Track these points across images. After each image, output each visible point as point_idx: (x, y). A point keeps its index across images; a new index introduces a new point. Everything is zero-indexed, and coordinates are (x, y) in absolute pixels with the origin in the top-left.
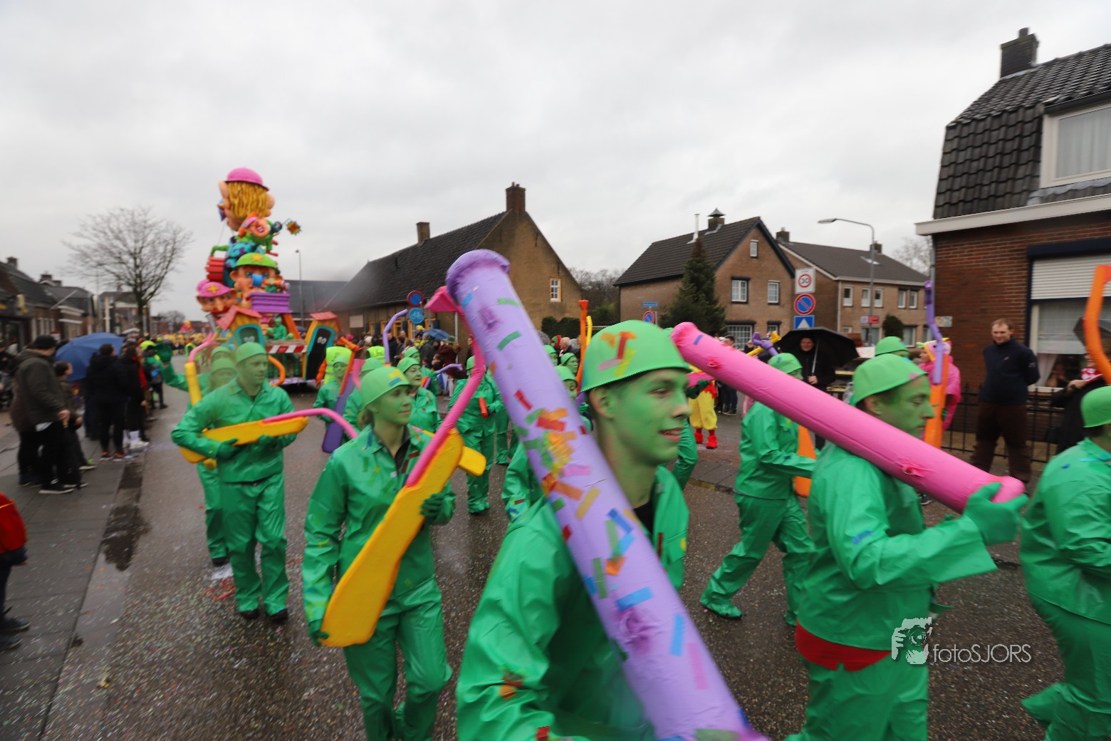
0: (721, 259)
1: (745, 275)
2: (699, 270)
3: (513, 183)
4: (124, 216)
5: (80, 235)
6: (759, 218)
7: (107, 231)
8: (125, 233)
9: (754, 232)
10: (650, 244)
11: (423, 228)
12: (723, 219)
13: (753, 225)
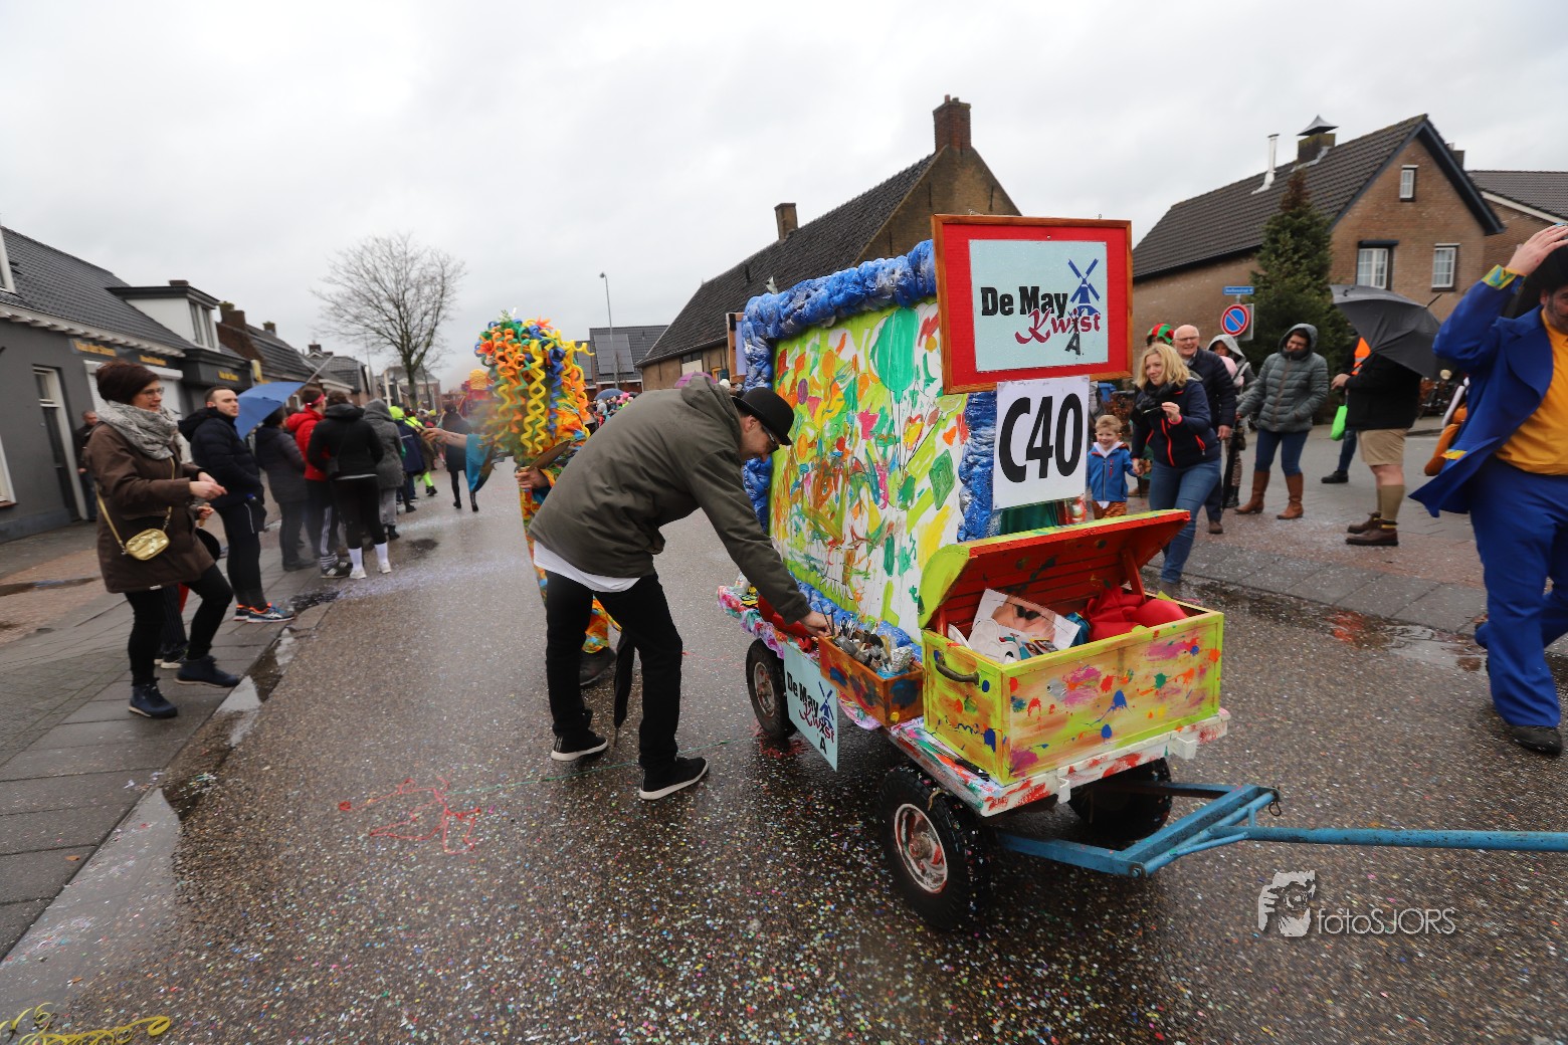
0: (1339, 208)
1: (1387, 236)
2: (1298, 232)
3: (947, 97)
4: (380, 248)
5: (331, 281)
6: (1426, 116)
7: (362, 272)
8: (383, 273)
9: (1412, 148)
10: (1169, 208)
11: (786, 212)
12: (1334, 135)
13: (1409, 134)
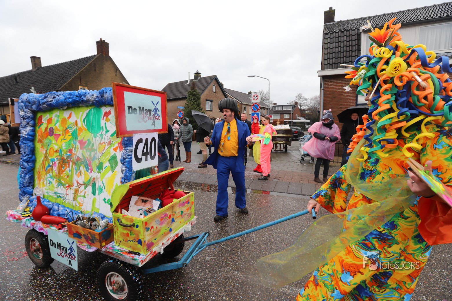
0: (202, 91)
1: (211, 99)
2: (194, 95)
3: (101, 39)
6: (216, 76)
9: (214, 81)
10: (167, 84)
11: (35, 60)
13: (213, 78)
